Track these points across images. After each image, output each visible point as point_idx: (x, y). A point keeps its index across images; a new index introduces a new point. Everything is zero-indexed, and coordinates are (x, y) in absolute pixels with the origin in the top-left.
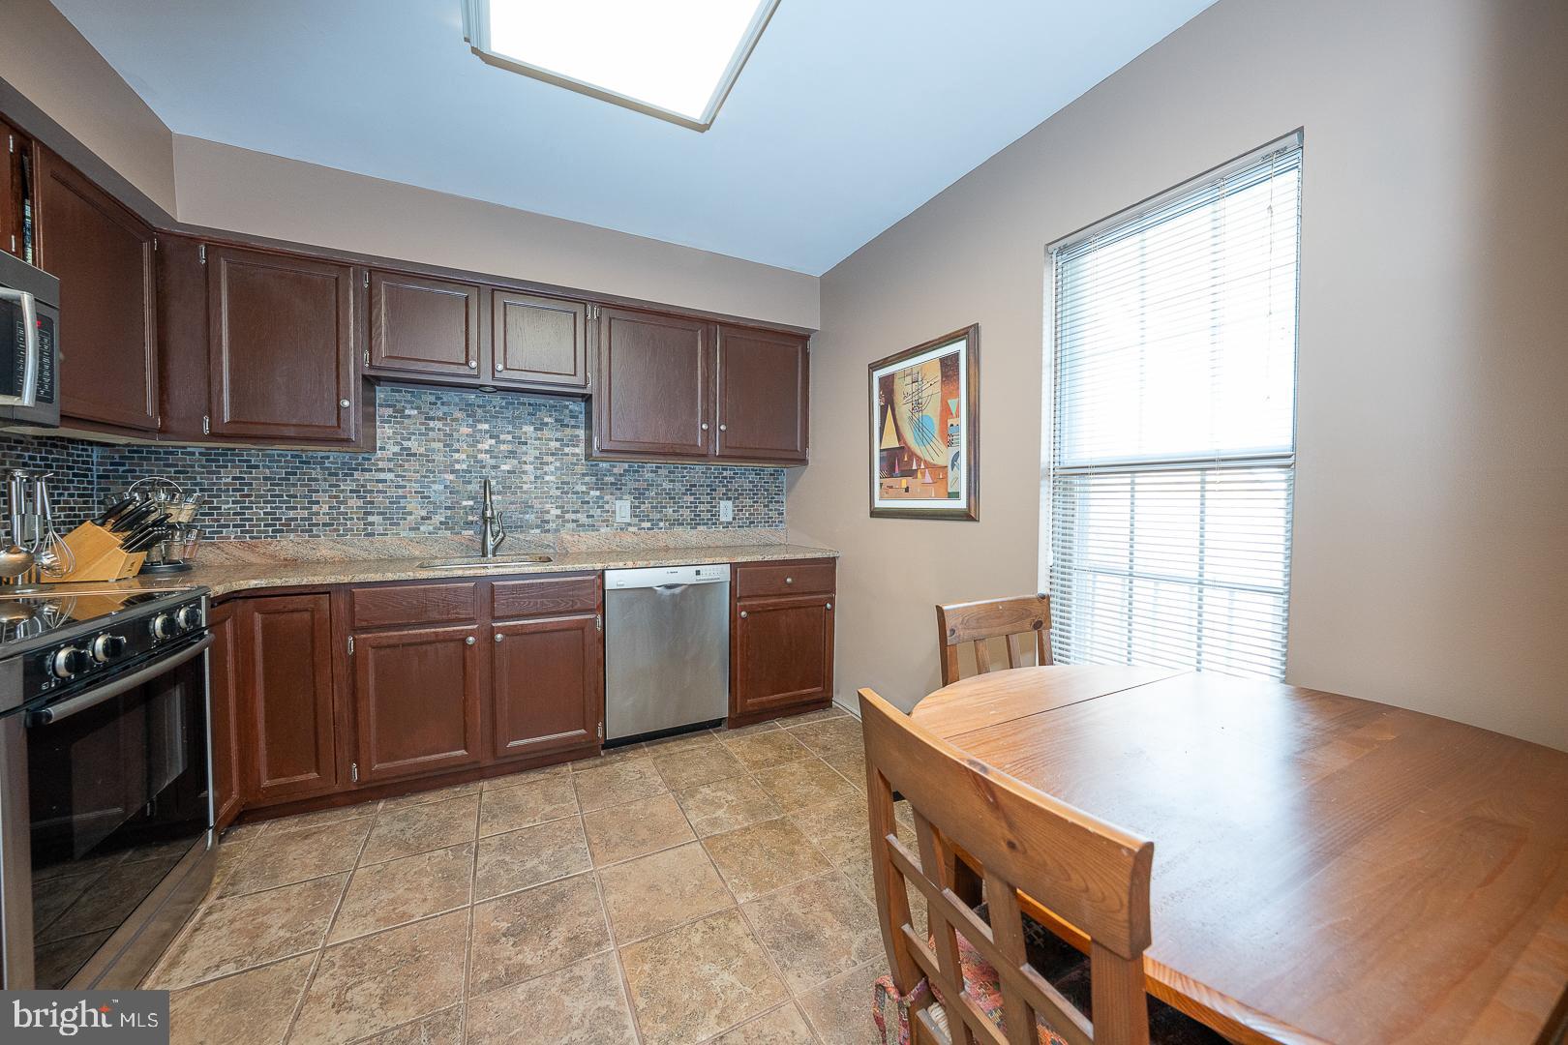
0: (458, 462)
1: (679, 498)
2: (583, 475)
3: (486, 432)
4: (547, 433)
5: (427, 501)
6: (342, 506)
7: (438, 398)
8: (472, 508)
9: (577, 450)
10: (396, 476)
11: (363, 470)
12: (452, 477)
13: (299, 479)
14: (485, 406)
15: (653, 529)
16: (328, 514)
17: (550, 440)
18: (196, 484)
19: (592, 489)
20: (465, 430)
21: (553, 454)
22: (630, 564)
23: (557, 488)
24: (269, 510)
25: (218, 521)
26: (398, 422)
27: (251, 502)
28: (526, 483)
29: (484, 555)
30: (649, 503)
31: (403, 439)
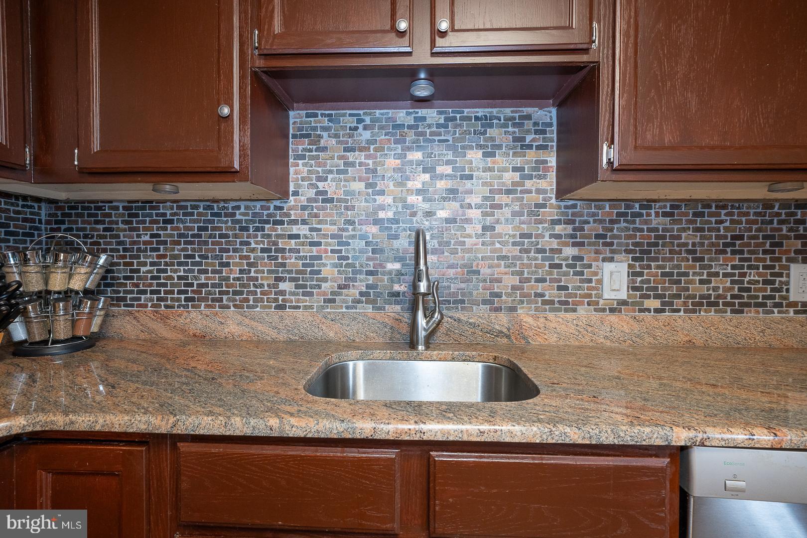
0: (382, 208)
1: (711, 260)
2: (554, 222)
3: (419, 163)
4: (501, 160)
5: (345, 263)
6: (253, 269)
7: (360, 121)
8: (399, 273)
9: (543, 184)
10: (311, 230)
11: (276, 223)
12: (374, 229)
13: (210, 236)
14: (417, 127)
15: (663, 311)
16: (238, 279)
17: (505, 170)
18: (119, 243)
19: (566, 244)
20: (392, 162)
21: (509, 192)
23: (514, 244)
24: (182, 274)
25: (137, 285)
26: (312, 158)
27: (166, 264)
28: (469, 236)
29: (413, 345)
30: (658, 267)
31: (319, 179)
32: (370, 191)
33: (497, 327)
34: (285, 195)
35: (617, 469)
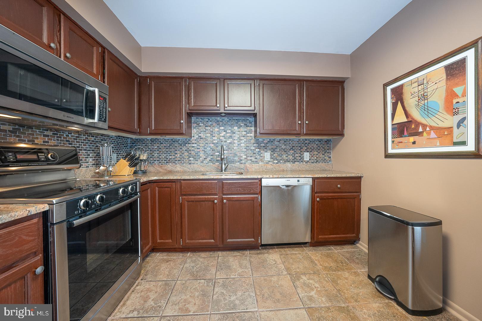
0: (214, 140)
1: (288, 152)
2: (254, 143)
3: (223, 130)
4: (242, 129)
5: (205, 153)
6: (183, 155)
7: (209, 120)
8: (219, 155)
9: (251, 135)
10: (197, 145)
11: (189, 144)
12: (213, 145)
13: (172, 147)
14: (222, 121)
15: (278, 163)
16: (179, 157)
17: (243, 131)
18: (149, 149)
19: (256, 148)
20: (216, 129)
21: (243, 136)
22: (271, 176)
23: (245, 148)
24: (165, 156)
25: (154, 159)
26: (197, 128)
27: (161, 154)
28: (235, 147)
29: (222, 171)
30: (277, 153)
31: (199, 133)
32: (211, 136)
33: (241, 167)
34: (191, 137)
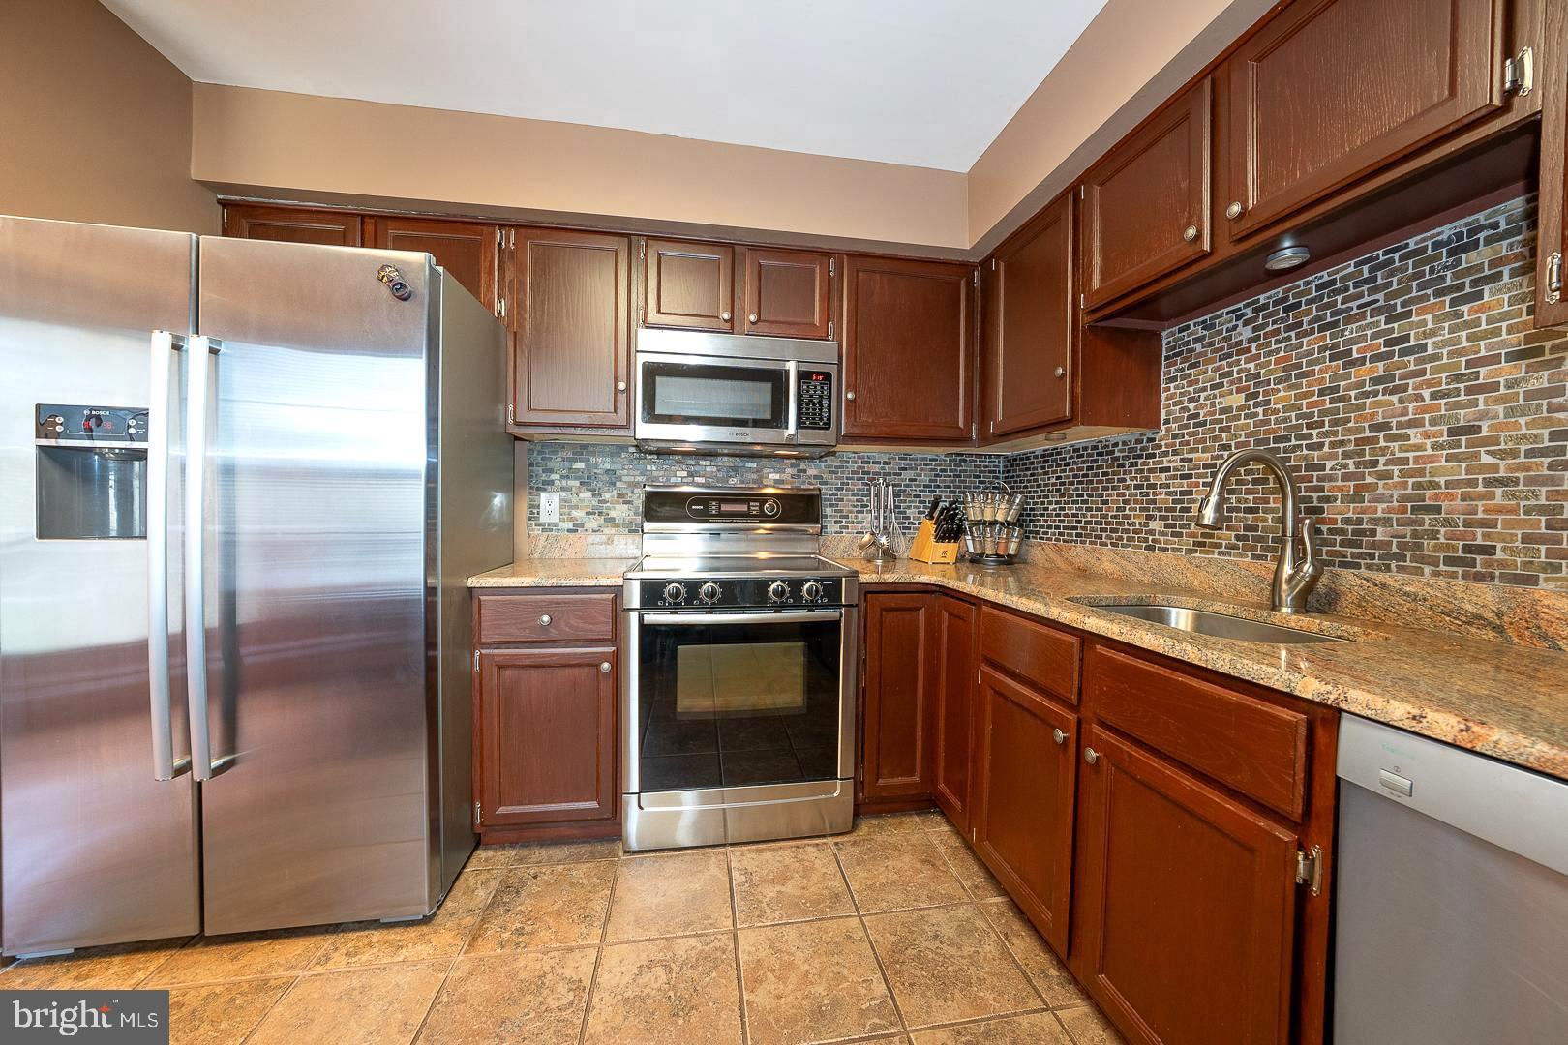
4: (1495, 301)
6: (1127, 507)
7: (1239, 317)
10: (1182, 460)
11: (1150, 456)
13: (1095, 475)
14: (1321, 297)
16: (1115, 517)
21: (1517, 356)
24: (1075, 511)
25: (1047, 521)
26: (1184, 378)
27: (1065, 503)
28: (1418, 448)
31: (1191, 400)
32: (1251, 403)
33: (1469, 607)
34: (1156, 424)
35: (1239, 705)
